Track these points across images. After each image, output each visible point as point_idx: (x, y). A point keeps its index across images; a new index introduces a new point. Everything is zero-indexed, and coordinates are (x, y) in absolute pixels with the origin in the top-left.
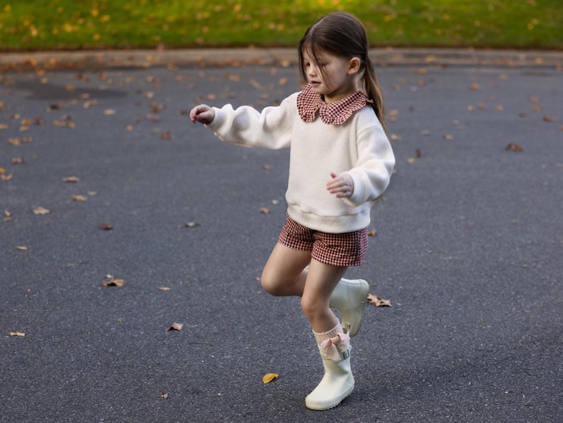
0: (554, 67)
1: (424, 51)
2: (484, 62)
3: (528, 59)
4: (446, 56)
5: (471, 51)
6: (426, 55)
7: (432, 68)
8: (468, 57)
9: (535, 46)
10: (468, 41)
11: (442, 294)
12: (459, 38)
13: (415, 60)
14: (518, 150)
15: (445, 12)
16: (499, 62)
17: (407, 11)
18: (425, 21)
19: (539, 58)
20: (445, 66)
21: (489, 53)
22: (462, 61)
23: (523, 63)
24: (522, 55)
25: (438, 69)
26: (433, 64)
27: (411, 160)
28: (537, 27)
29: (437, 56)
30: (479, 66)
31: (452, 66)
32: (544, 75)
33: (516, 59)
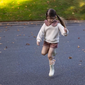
0: (35, 25)
1: (7, 23)
2: (20, 24)
3: (29, 23)
4: (12, 23)
5: (17, 22)
6: (7, 24)
7: (8, 26)
8: (16, 23)
9: (31, 20)
10: (16, 20)
11: (14, 82)
12: (14, 19)
13: (5, 25)
14: (29, 45)
15: (11, 13)
16: (23, 24)
17: (2, 14)
18: (6, 16)
19: (32, 23)
20: (11, 26)
21: (21, 22)
22: (15, 24)
23: (29, 24)
24: (28, 22)
25: (10, 26)
26: (9, 25)
27: (5, 49)
28: (31, 16)
29: (9, 23)
30: (19, 25)
31: (13, 26)
32: (33, 26)
33: (27, 23)
